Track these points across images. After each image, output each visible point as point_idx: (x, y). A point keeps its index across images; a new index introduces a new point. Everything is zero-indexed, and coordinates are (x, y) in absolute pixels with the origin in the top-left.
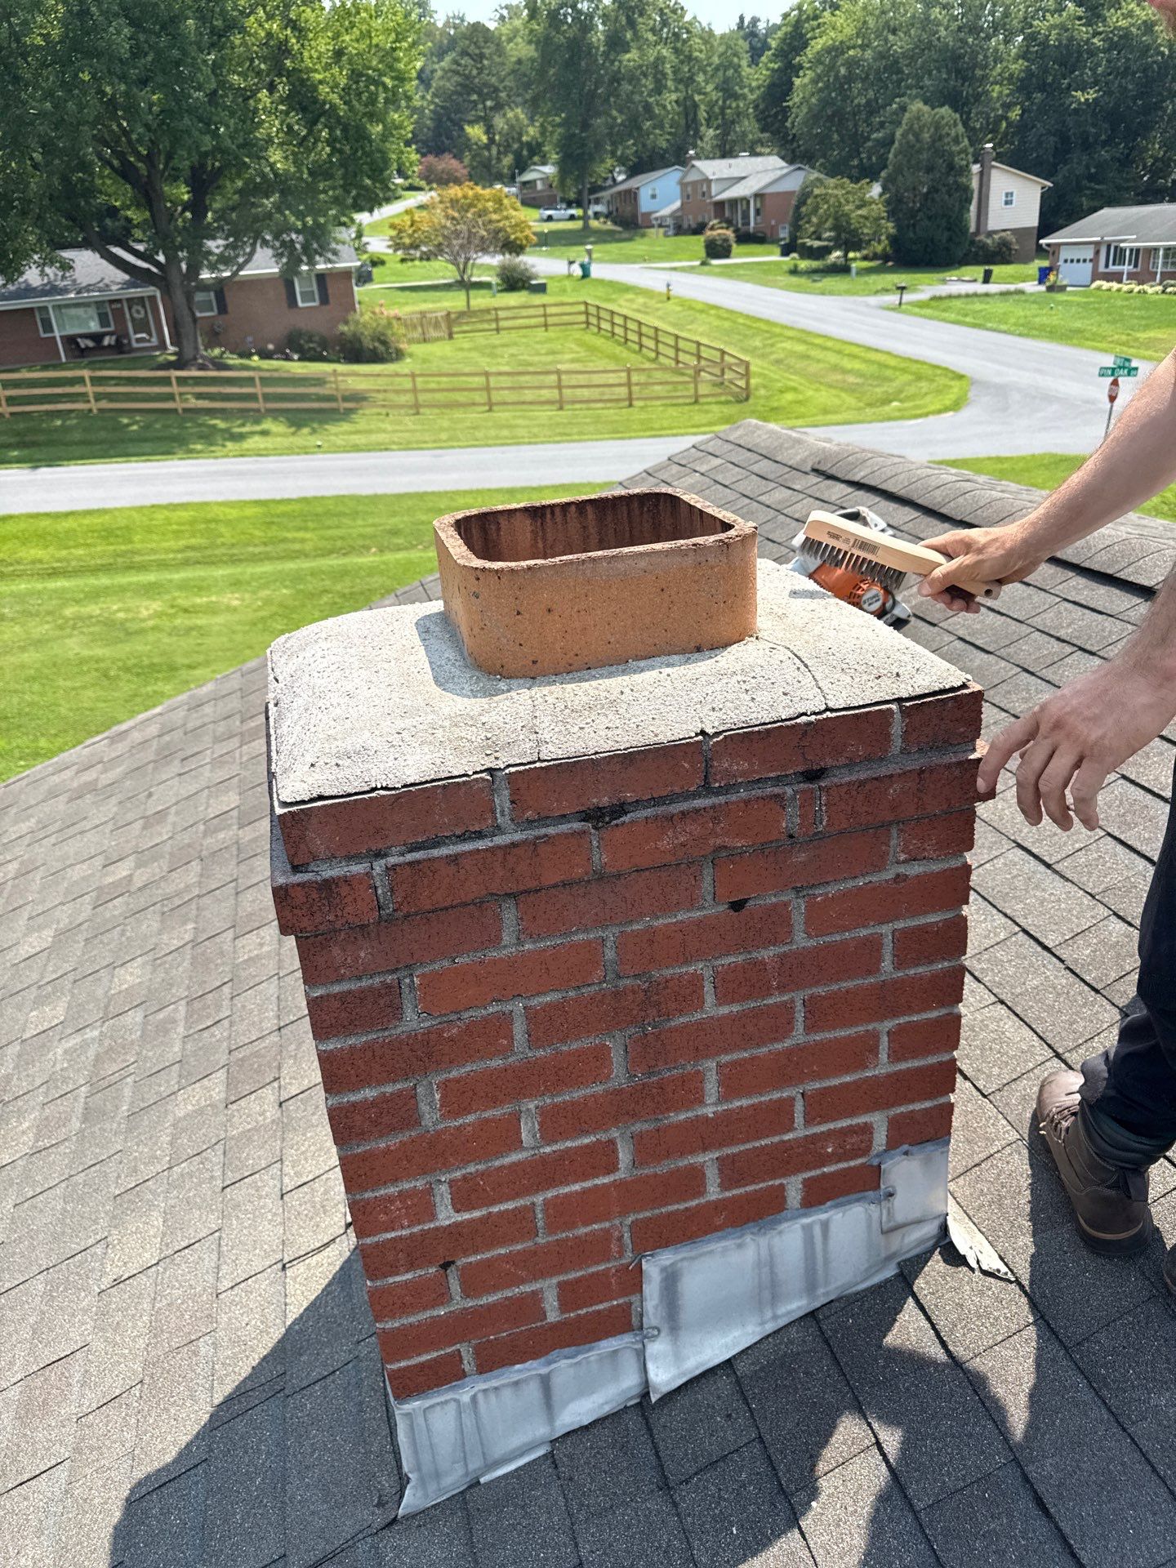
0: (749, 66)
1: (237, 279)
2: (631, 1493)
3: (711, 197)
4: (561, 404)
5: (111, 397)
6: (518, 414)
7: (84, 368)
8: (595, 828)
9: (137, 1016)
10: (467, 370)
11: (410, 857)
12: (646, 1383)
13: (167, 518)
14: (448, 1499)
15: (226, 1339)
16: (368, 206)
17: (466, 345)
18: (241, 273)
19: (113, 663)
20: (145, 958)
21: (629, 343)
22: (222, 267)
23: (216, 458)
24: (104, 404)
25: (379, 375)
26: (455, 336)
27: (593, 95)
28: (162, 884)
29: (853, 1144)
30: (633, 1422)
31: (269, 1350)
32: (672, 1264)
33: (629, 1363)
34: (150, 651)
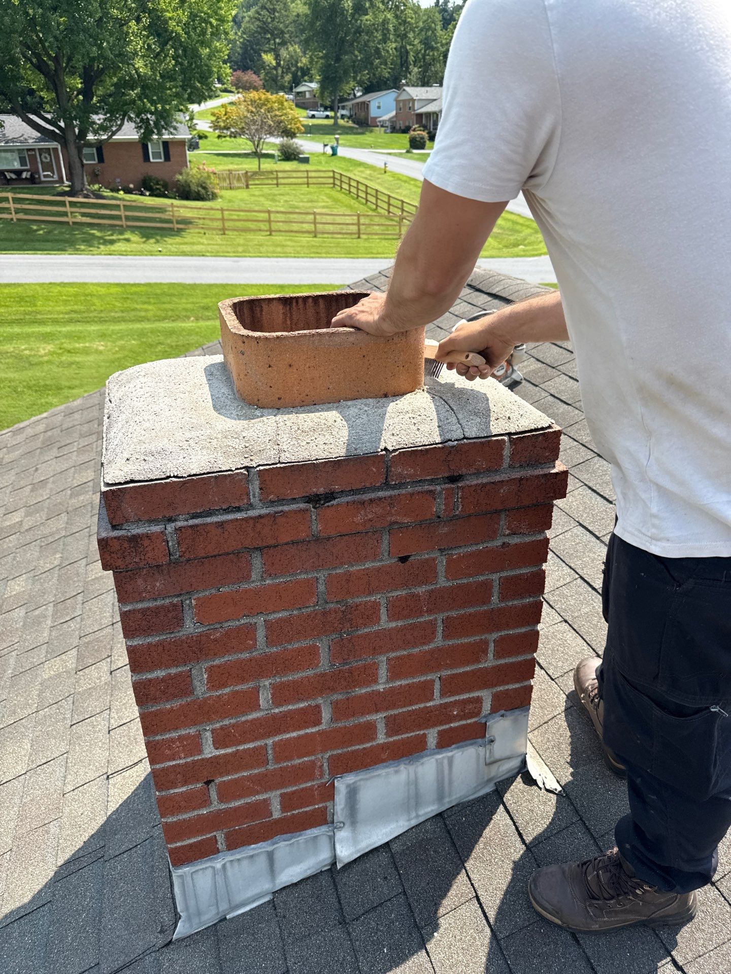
0: (442, 30)
1: (110, 141)
2: (322, 926)
3: (414, 110)
4: (315, 234)
5: (26, 212)
6: (288, 238)
7: (8, 191)
8: (314, 507)
9: (21, 612)
10: (257, 208)
11: (191, 522)
12: (335, 856)
13: (60, 292)
14: (205, 929)
15: (67, 823)
16: (198, 100)
17: (257, 193)
18: (114, 137)
19: (20, 383)
20: (28, 575)
21: (360, 199)
22: (102, 133)
23: (93, 255)
24: (21, 216)
25: (200, 208)
26: (250, 187)
27: (343, 41)
28: (41, 528)
29: (470, 709)
30: (325, 881)
31: (95, 831)
32: (353, 783)
33: (324, 843)
34: (45, 376)
